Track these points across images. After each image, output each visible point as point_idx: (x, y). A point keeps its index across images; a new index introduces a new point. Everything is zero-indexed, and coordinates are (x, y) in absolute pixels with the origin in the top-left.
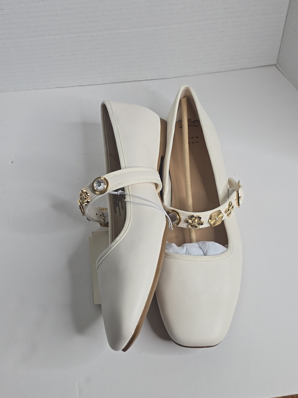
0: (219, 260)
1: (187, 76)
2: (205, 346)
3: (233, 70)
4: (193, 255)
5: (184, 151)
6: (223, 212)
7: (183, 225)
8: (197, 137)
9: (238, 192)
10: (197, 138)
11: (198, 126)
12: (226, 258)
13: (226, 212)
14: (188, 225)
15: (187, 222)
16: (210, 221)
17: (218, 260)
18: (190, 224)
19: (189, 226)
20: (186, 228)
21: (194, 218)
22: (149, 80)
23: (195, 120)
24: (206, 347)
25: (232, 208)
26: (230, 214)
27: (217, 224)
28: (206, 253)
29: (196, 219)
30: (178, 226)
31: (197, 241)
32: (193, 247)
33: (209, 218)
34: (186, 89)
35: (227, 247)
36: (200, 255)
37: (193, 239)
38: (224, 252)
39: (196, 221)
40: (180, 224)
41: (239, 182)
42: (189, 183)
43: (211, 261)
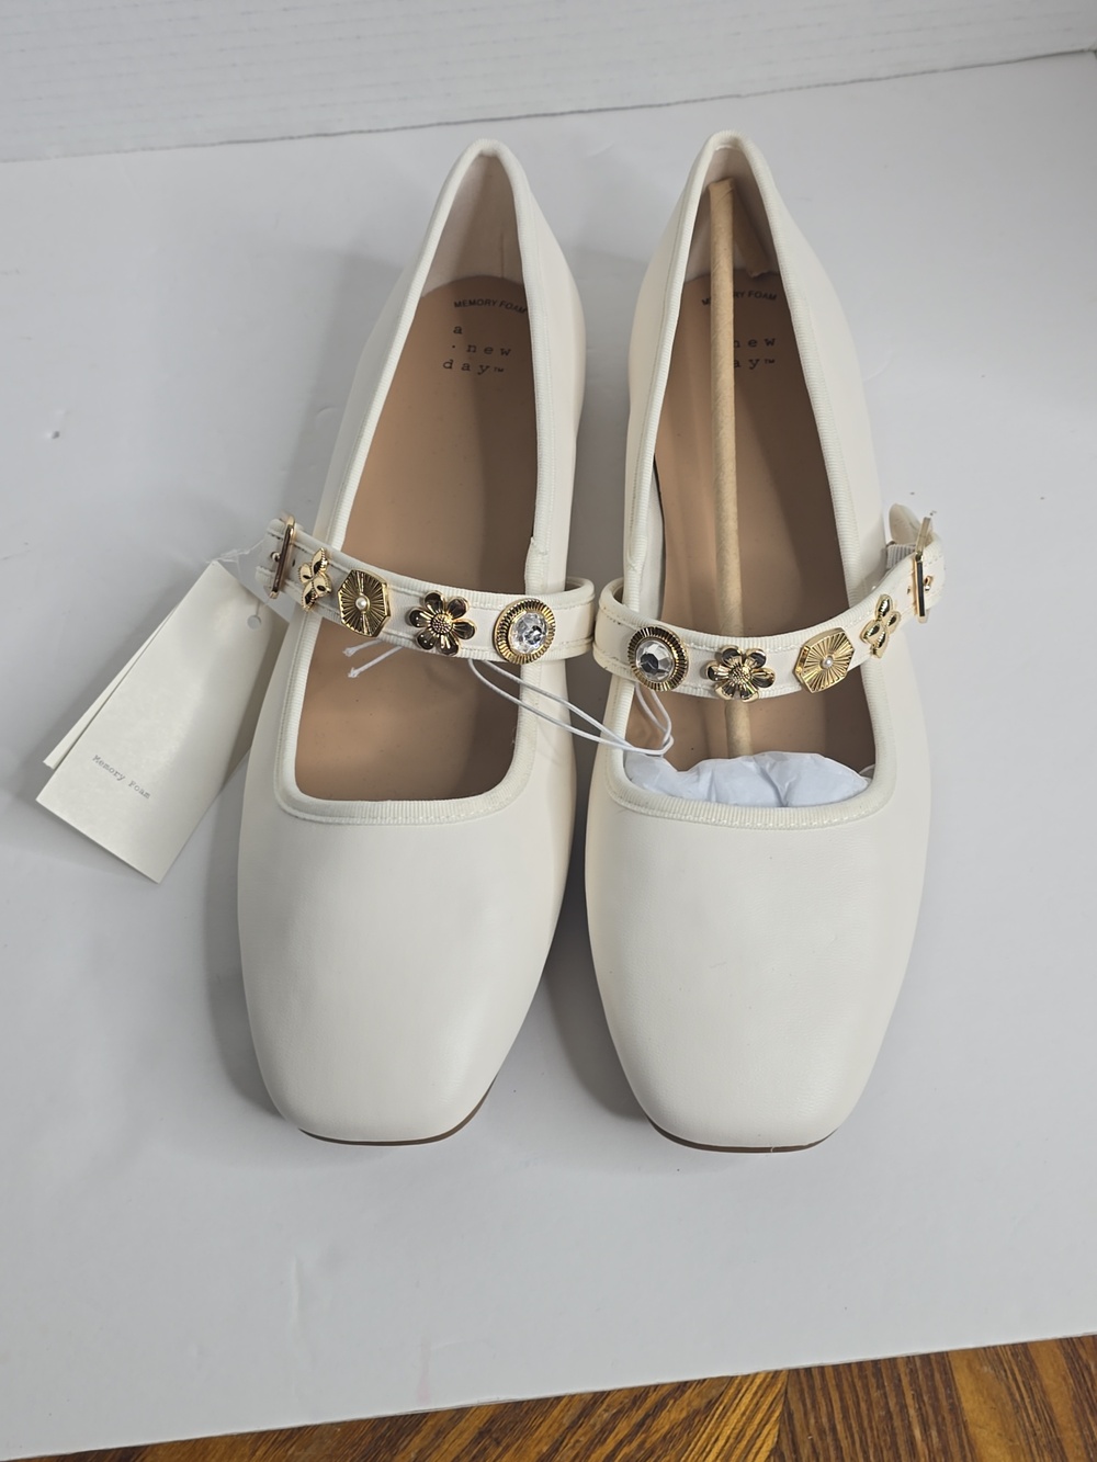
0: (838, 823)
1: (738, 96)
2: (774, 1146)
3: (924, 73)
4: (736, 805)
5: (717, 398)
6: (853, 636)
7: (693, 685)
8: (770, 339)
9: (918, 558)
10: (770, 343)
11: (775, 297)
12: (863, 817)
13: (865, 638)
14: (713, 686)
15: (711, 674)
16: (799, 669)
17: (832, 825)
18: (722, 681)
19: (719, 690)
20: (707, 698)
21: (736, 660)
22: (590, 111)
23: (765, 271)
24: (777, 1150)
25: (891, 623)
26: (880, 645)
27: (828, 684)
28: (786, 797)
29: (743, 662)
30: (678, 689)
31: (757, 750)
32: (739, 776)
33: (795, 659)
34: (729, 147)
35: (870, 775)
36: (764, 806)
37: (738, 741)
38: (856, 795)
39: (746, 670)
40: (686, 680)
41: (927, 521)
42: (731, 524)
43: (805, 828)
